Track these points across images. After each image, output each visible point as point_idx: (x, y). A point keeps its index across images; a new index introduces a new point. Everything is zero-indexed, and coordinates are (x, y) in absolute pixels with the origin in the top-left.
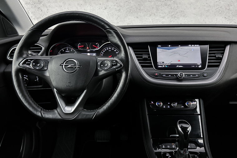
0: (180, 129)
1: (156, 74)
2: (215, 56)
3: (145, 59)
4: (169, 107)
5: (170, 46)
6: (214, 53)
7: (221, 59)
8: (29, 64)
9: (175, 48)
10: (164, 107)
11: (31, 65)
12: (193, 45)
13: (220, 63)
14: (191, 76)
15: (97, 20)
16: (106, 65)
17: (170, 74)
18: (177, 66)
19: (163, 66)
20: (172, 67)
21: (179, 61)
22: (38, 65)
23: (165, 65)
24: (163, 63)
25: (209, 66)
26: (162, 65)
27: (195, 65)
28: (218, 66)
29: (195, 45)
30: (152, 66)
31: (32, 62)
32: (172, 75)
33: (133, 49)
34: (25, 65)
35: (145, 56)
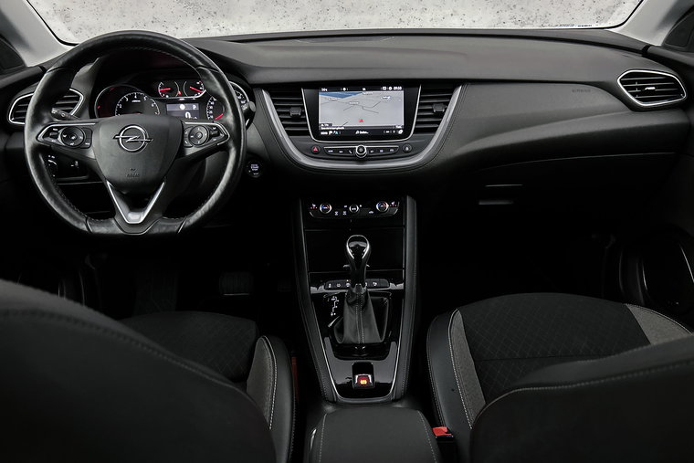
0: (349, 251)
1: (316, 149)
2: (431, 110)
3: (296, 118)
4: (345, 213)
5: (344, 89)
6: (431, 104)
7: (441, 115)
8: (56, 137)
9: (355, 94)
10: (336, 213)
11: (59, 138)
12: (390, 88)
13: (439, 123)
14: (382, 151)
15: (178, 48)
16: (200, 136)
17: (341, 149)
18: (357, 132)
19: (331, 132)
20: (348, 135)
21: (361, 121)
22: (73, 138)
23: (333, 131)
24: (330, 125)
25: (417, 131)
26: (328, 131)
27: (391, 129)
28: (434, 130)
29: (395, 88)
30: (307, 133)
31: (60, 132)
32: (345, 151)
33: (272, 95)
34: (48, 139)
35: (295, 112)
